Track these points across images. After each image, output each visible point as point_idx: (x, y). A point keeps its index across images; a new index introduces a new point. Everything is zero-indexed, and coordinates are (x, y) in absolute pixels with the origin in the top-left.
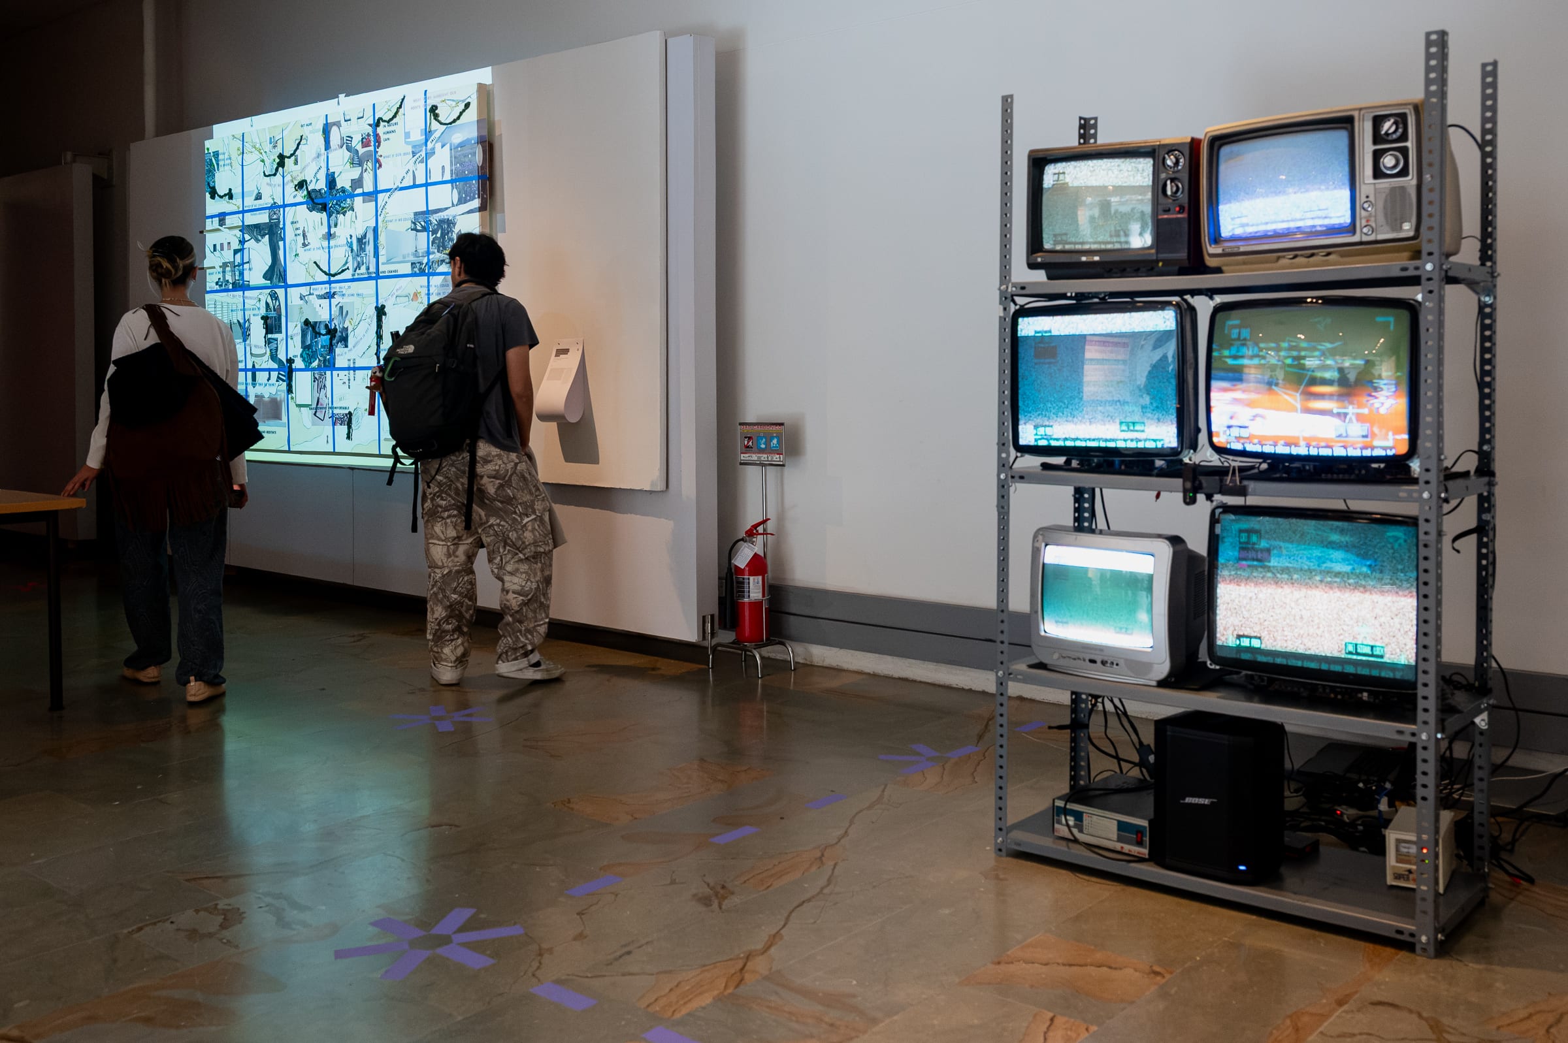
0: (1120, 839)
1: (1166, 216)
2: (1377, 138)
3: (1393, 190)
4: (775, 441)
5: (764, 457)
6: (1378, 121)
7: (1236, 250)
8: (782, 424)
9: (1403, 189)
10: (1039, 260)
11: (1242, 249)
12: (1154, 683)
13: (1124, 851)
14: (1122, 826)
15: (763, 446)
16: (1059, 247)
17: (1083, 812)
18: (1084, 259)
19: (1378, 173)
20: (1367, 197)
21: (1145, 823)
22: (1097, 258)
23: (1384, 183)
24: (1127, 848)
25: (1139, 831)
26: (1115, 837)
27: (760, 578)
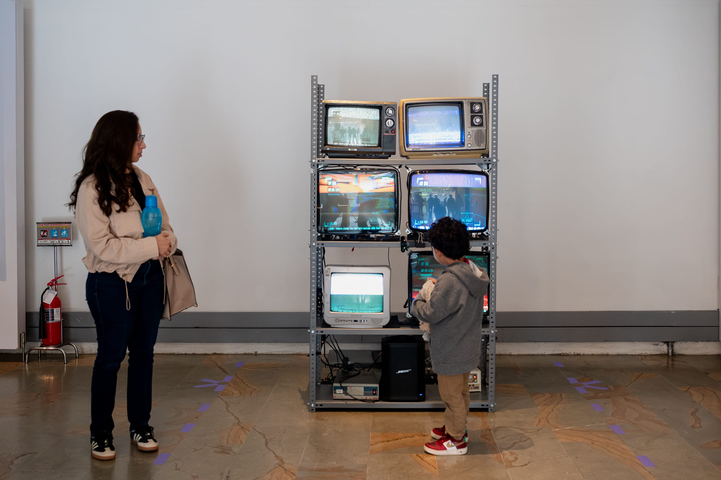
0: (365, 394)
1: (387, 134)
2: (472, 111)
3: (478, 131)
4: (65, 232)
5: (56, 242)
6: (472, 104)
7: (418, 150)
8: (70, 223)
9: (481, 131)
10: (328, 149)
11: (421, 150)
12: (382, 327)
13: (367, 399)
14: (366, 389)
15: (55, 235)
16: (335, 144)
17: (347, 387)
18: (349, 150)
19: (473, 125)
20: (469, 133)
21: (377, 385)
22: (356, 150)
23: (475, 129)
24: (368, 397)
25: (374, 389)
26: (363, 394)
27: (59, 308)
